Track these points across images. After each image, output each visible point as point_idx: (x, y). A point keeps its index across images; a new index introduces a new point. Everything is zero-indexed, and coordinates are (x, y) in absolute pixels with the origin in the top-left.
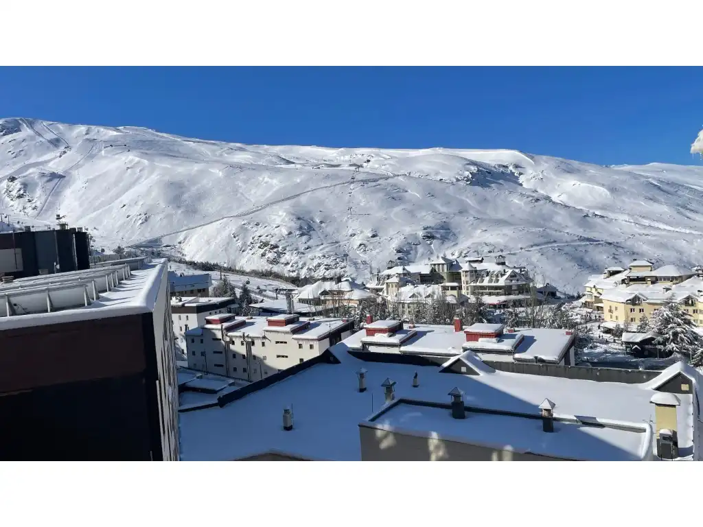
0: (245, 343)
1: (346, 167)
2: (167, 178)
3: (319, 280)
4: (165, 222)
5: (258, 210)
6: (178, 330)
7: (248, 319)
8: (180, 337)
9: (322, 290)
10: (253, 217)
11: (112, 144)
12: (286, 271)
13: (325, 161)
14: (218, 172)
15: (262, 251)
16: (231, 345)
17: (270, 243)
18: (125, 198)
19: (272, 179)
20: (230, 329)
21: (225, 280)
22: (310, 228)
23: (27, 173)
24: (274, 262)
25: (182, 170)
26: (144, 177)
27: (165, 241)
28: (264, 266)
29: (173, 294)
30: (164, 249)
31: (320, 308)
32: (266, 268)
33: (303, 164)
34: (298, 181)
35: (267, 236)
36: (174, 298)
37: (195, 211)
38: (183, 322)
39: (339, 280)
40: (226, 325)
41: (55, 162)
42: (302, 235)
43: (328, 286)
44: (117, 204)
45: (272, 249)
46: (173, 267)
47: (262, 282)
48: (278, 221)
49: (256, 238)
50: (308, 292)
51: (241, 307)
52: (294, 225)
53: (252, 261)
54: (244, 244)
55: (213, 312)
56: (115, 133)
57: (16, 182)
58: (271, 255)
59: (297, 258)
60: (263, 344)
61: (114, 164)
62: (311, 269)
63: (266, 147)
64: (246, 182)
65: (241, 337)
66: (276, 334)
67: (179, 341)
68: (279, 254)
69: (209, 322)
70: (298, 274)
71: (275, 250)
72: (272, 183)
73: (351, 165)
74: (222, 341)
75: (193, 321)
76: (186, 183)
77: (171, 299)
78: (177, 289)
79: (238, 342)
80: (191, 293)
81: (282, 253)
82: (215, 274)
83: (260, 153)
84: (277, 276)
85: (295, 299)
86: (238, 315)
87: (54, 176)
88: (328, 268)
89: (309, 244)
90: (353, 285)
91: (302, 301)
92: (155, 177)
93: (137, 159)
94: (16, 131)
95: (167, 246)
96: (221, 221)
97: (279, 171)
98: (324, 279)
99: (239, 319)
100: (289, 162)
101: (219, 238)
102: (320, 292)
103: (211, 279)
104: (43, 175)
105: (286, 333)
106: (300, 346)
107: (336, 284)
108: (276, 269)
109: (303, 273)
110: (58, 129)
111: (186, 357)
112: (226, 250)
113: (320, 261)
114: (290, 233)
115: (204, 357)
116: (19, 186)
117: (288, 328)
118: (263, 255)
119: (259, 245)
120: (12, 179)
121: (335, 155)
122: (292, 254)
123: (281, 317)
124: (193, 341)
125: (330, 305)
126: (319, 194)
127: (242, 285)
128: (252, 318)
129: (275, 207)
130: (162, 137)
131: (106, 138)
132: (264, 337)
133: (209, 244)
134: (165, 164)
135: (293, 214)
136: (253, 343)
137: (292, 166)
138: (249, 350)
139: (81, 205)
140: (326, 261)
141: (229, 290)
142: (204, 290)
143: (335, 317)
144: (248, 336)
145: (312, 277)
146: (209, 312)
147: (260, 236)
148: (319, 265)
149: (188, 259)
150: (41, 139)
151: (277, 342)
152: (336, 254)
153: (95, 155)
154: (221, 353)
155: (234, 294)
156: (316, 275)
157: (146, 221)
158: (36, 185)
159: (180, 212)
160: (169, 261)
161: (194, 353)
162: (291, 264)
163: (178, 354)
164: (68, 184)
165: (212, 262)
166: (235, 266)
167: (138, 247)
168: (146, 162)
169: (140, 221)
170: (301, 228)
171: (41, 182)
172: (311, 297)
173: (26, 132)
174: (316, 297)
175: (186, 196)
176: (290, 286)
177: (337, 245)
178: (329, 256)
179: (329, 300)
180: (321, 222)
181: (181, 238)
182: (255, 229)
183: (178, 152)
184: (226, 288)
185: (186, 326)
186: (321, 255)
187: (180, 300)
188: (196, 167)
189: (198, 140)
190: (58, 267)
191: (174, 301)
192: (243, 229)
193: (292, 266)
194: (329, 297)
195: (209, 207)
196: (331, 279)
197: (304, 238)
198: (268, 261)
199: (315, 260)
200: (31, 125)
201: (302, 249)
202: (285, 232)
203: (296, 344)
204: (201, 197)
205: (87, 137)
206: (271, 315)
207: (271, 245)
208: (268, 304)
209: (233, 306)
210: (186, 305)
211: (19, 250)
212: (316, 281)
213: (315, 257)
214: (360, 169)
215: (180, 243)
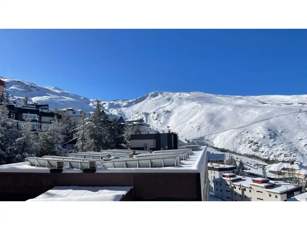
0: (241, 189)
1: (296, 104)
2: (208, 112)
3: (280, 162)
4: (206, 130)
5: (248, 126)
6: (211, 178)
7: (243, 177)
8: (211, 181)
9: (283, 167)
10: (245, 129)
11: (188, 99)
12: (262, 155)
13: (284, 102)
14: (230, 109)
15: (249, 145)
16: (234, 189)
17: (254, 141)
18: (192, 120)
19: (255, 111)
20: (233, 181)
21: (232, 157)
22: (275, 135)
23: (159, 111)
24: (256, 150)
25: (214, 108)
26: (199, 112)
27: (206, 138)
28: (250, 152)
29: (209, 161)
30: (206, 141)
31: (281, 177)
32: (252, 153)
33: (272, 104)
34: (269, 112)
35: (252, 138)
36: (209, 163)
37: (219, 126)
38: (213, 175)
39: (292, 163)
40: (232, 179)
41: (168, 107)
42: (271, 138)
43: (286, 165)
44: (188, 122)
45: (255, 144)
46: (209, 149)
47: (250, 160)
48: (258, 131)
49: (247, 139)
50: (274, 167)
51: (239, 171)
52: (266, 133)
53: (244, 149)
54: (241, 141)
55: (226, 172)
56: (189, 95)
57: (156, 114)
58: (254, 147)
59: (268, 149)
60: (250, 191)
61: (188, 106)
62: (276, 156)
63: (252, 97)
64: (242, 113)
65: (239, 186)
66: (257, 187)
67: (211, 183)
68: (258, 147)
69: (224, 176)
70: (269, 158)
71: (256, 145)
72: (256, 113)
73: (299, 103)
74: (230, 186)
75: (217, 175)
76: (216, 114)
77: (208, 164)
78: (211, 159)
79: (237, 188)
80: (216, 162)
81: (260, 147)
82: (227, 154)
83: (249, 100)
84: (258, 158)
85: (267, 171)
86: (237, 174)
87: (168, 112)
88: (286, 156)
89: (275, 143)
90: (301, 166)
91: (270, 172)
92: (203, 111)
93: (197, 104)
94: (157, 96)
95: (207, 140)
96: (231, 130)
97: (259, 107)
98: (284, 162)
99: (238, 177)
100: (264, 103)
101: (229, 138)
102: (281, 168)
103: (225, 156)
104: (164, 111)
105: (262, 187)
106: (270, 195)
107: (291, 165)
108: (257, 154)
109: (272, 158)
110: (170, 94)
111: (213, 190)
112: (232, 143)
113: (281, 152)
114: (264, 137)
115: (222, 192)
116: (156, 116)
117: (264, 185)
118: (250, 147)
119: (248, 142)
120: (155, 113)
121: (290, 99)
122: (265, 147)
123: (260, 179)
124: (217, 184)
125: (287, 176)
126: (280, 118)
127: (239, 160)
128: (244, 177)
129: (257, 124)
130: (207, 95)
131: (185, 97)
132: (251, 188)
133: (225, 140)
134: (207, 106)
135: (266, 128)
136: (245, 190)
137: (265, 105)
138: (243, 193)
139: (176, 122)
140: (285, 152)
141: (233, 162)
142: (222, 161)
143: (290, 183)
144: (242, 186)
145: (276, 160)
146: (224, 172)
147: (249, 138)
148: (281, 154)
149: (215, 146)
150: (164, 98)
151: (257, 191)
152: (290, 149)
153: (181, 104)
154: (230, 191)
155: (236, 164)
156: (279, 159)
157: (199, 129)
158: (161, 115)
159: (212, 126)
160: (208, 146)
161: (217, 190)
162: (265, 152)
163: (210, 189)
164: (172, 115)
165: (226, 148)
166: (237, 151)
167: (195, 140)
168: (200, 105)
169: (197, 129)
170: (270, 135)
171: (163, 114)
172: (276, 170)
173: (160, 96)
174: (279, 170)
175: (215, 119)
176: (265, 164)
177: (291, 144)
178: (287, 150)
179: (286, 173)
180: (282, 132)
181: (213, 137)
182: (246, 134)
183: (213, 101)
184: (232, 161)
185: (214, 176)
186: (281, 149)
187: (212, 165)
188: (220, 107)
189: (221, 95)
190: (167, 148)
191: (209, 165)
192: (240, 134)
193: (265, 153)
194: (286, 171)
195: (225, 124)
196: (288, 162)
197: (272, 140)
198: (253, 150)
199: (278, 151)
200: (161, 94)
201: (271, 145)
202: (262, 136)
203: (268, 194)
204: (222, 119)
205: (179, 97)
206: (254, 177)
207: (254, 142)
208: (253, 171)
209: (235, 170)
210: (214, 167)
211: (155, 140)
212: (279, 162)
213: (278, 150)
214: (305, 105)
215: (212, 139)
